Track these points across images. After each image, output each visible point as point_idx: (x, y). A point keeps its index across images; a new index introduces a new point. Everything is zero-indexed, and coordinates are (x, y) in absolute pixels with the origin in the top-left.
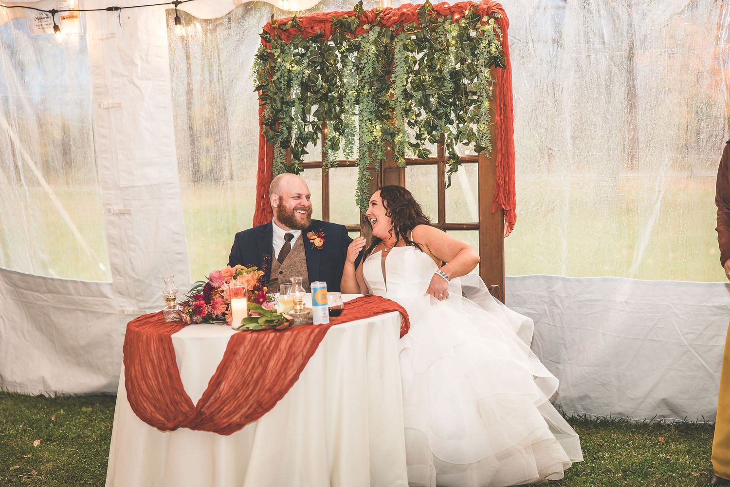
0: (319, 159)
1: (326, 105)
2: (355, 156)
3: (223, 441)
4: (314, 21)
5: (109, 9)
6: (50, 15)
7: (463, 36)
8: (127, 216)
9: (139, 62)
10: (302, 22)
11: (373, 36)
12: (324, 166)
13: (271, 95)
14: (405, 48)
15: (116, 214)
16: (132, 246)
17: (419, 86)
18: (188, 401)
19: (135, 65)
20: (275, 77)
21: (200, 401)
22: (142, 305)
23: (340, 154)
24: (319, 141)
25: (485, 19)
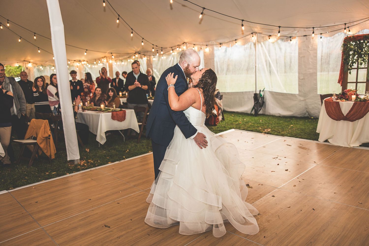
0: (356, 67)
1: (360, 55)
2: (366, 67)
3: (351, 123)
5: (304, 36)
6: (290, 38)
8: (304, 80)
9: (310, 47)
10: (355, 37)
12: (358, 68)
13: (346, 53)
15: (301, 79)
16: (304, 86)
18: (343, 115)
19: (309, 47)
20: (348, 50)
21: (346, 115)
22: (305, 98)
23: (363, 66)
24: (357, 63)
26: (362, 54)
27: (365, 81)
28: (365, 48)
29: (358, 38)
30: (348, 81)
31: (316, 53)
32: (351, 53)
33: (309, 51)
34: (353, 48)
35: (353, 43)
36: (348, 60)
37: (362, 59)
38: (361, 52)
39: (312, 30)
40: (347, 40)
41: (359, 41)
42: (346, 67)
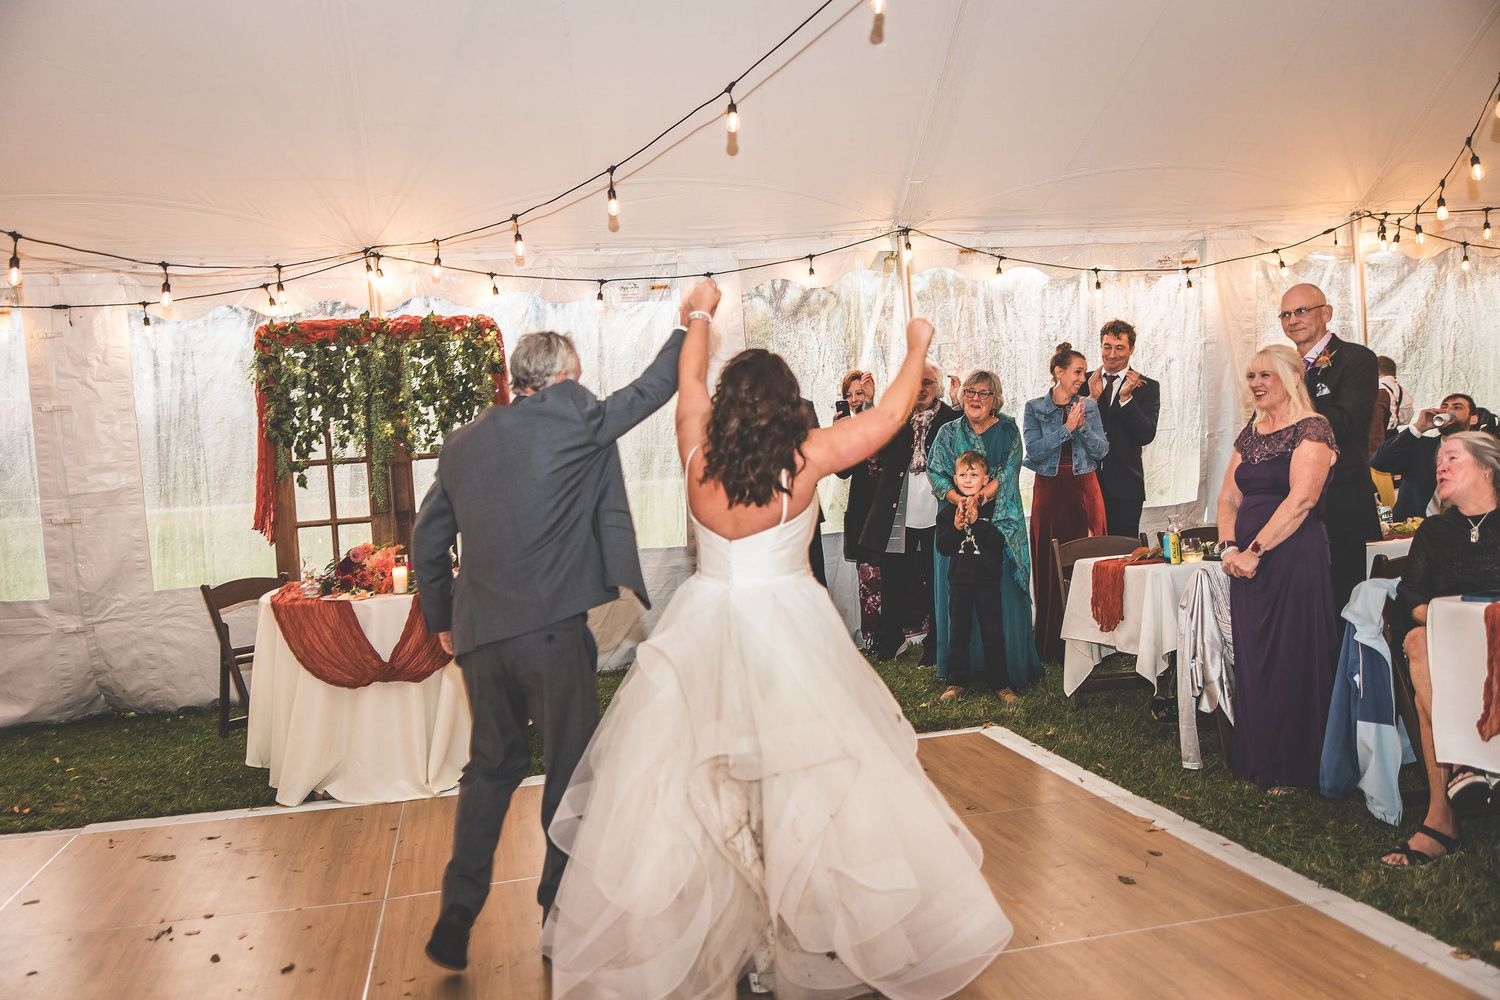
0: (325, 457)
1: (334, 406)
2: (364, 454)
4: (315, 327)
5: (55, 307)
7: (467, 345)
8: (74, 526)
9: (95, 363)
10: (302, 328)
11: (380, 343)
12: (330, 462)
14: (413, 354)
15: (61, 524)
16: (80, 557)
17: (431, 388)
18: (377, 656)
19: (87, 365)
20: (283, 381)
21: (392, 656)
22: (88, 620)
23: (351, 451)
24: (323, 439)
25: (487, 331)
26: (340, 403)
27: (366, 512)
28: (347, 376)
29: (314, 334)
30: (300, 519)
31: (127, 394)
32: (296, 394)
33: (90, 381)
34: (301, 376)
35: (297, 355)
36: (286, 427)
37: (345, 422)
38: (338, 392)
39: (160, 275)
40: (272, 341)
41: (323, 343)
42: (282, 458)
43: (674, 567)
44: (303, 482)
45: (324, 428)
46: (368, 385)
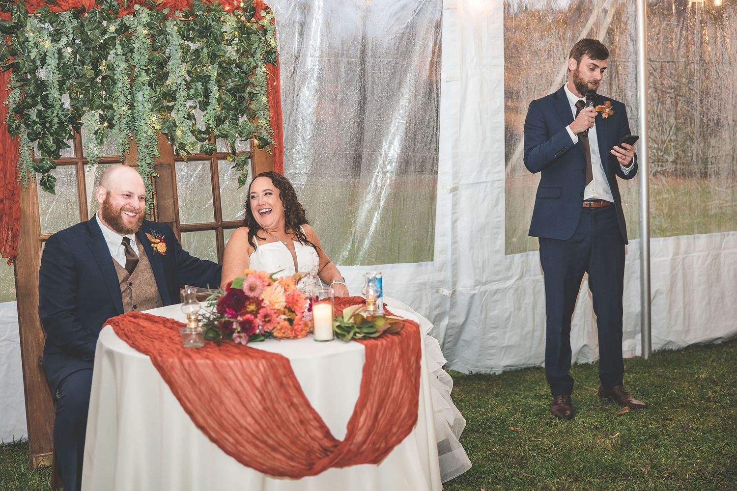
11: (145, 17)
18: (327, 433)
25: (263, 13)
34: (51, 51)
42: (26, 154)
43: (420, 284)
44: (48, 185)
45: (75, 119)
46: (132, 67)
